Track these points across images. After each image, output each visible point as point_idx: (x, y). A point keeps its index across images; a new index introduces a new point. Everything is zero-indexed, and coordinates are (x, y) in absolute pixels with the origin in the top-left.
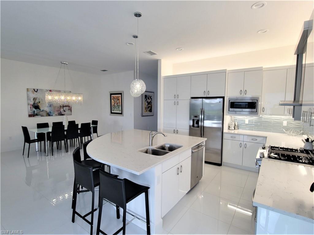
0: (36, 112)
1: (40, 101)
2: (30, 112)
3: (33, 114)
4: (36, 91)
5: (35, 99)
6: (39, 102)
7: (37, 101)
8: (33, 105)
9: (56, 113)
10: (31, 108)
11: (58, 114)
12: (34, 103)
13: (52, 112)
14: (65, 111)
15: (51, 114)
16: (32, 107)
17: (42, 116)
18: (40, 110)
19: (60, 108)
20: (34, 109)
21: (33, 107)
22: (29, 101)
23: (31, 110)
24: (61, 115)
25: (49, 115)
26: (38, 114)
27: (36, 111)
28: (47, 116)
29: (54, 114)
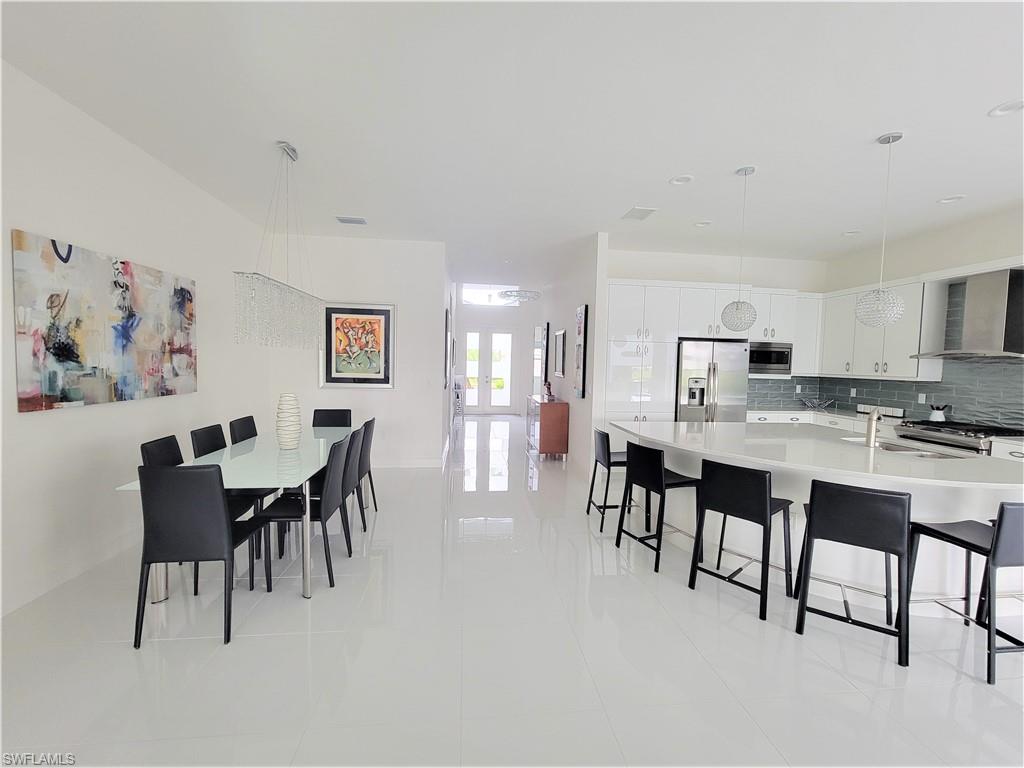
0: (60, 383)
1: (84, 318)
2: (32, 382)
3: (45, 391)
4: (64, 255)
5: (55, 301)
6: (78, 322)
7: (67, 315)
8: (46, 340)
9: (147, 385)
10: (35, 355)
11: (152, 389)
12: (53, 327)
13: (131, 378)
14: (177, 375)
15: (127, 391)
16: (43, 348)
17: (90, 401)
18: (82, 367)
19: (161, 361)
20: (52, 364)
21: (48, 349)
22: (29, 309)
23: (37, 369)
24: (163, 394)
25: (120, 396)
26: (72, 395)
27: (60, 375)
28: (111, 401)
29: (137, 388)
